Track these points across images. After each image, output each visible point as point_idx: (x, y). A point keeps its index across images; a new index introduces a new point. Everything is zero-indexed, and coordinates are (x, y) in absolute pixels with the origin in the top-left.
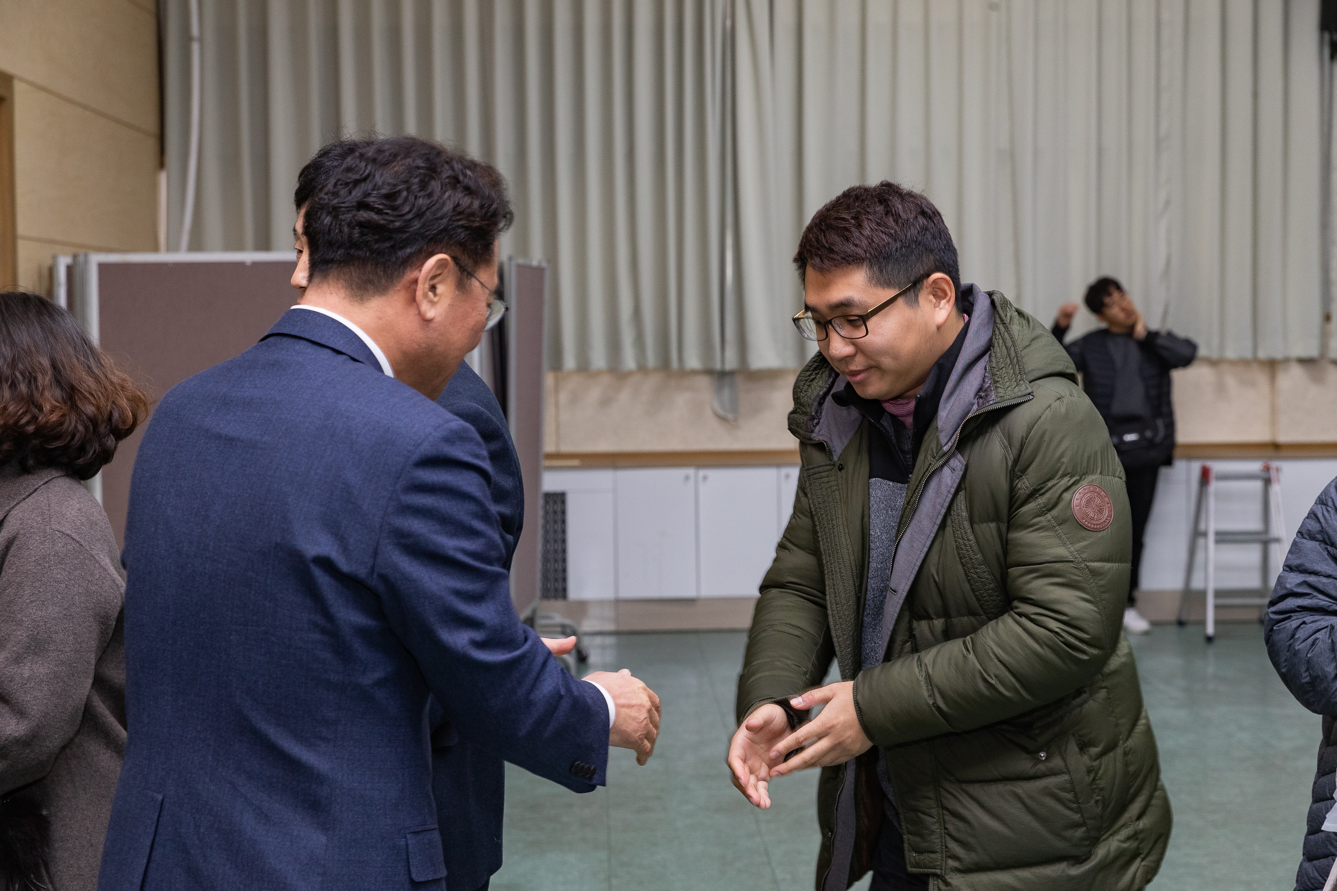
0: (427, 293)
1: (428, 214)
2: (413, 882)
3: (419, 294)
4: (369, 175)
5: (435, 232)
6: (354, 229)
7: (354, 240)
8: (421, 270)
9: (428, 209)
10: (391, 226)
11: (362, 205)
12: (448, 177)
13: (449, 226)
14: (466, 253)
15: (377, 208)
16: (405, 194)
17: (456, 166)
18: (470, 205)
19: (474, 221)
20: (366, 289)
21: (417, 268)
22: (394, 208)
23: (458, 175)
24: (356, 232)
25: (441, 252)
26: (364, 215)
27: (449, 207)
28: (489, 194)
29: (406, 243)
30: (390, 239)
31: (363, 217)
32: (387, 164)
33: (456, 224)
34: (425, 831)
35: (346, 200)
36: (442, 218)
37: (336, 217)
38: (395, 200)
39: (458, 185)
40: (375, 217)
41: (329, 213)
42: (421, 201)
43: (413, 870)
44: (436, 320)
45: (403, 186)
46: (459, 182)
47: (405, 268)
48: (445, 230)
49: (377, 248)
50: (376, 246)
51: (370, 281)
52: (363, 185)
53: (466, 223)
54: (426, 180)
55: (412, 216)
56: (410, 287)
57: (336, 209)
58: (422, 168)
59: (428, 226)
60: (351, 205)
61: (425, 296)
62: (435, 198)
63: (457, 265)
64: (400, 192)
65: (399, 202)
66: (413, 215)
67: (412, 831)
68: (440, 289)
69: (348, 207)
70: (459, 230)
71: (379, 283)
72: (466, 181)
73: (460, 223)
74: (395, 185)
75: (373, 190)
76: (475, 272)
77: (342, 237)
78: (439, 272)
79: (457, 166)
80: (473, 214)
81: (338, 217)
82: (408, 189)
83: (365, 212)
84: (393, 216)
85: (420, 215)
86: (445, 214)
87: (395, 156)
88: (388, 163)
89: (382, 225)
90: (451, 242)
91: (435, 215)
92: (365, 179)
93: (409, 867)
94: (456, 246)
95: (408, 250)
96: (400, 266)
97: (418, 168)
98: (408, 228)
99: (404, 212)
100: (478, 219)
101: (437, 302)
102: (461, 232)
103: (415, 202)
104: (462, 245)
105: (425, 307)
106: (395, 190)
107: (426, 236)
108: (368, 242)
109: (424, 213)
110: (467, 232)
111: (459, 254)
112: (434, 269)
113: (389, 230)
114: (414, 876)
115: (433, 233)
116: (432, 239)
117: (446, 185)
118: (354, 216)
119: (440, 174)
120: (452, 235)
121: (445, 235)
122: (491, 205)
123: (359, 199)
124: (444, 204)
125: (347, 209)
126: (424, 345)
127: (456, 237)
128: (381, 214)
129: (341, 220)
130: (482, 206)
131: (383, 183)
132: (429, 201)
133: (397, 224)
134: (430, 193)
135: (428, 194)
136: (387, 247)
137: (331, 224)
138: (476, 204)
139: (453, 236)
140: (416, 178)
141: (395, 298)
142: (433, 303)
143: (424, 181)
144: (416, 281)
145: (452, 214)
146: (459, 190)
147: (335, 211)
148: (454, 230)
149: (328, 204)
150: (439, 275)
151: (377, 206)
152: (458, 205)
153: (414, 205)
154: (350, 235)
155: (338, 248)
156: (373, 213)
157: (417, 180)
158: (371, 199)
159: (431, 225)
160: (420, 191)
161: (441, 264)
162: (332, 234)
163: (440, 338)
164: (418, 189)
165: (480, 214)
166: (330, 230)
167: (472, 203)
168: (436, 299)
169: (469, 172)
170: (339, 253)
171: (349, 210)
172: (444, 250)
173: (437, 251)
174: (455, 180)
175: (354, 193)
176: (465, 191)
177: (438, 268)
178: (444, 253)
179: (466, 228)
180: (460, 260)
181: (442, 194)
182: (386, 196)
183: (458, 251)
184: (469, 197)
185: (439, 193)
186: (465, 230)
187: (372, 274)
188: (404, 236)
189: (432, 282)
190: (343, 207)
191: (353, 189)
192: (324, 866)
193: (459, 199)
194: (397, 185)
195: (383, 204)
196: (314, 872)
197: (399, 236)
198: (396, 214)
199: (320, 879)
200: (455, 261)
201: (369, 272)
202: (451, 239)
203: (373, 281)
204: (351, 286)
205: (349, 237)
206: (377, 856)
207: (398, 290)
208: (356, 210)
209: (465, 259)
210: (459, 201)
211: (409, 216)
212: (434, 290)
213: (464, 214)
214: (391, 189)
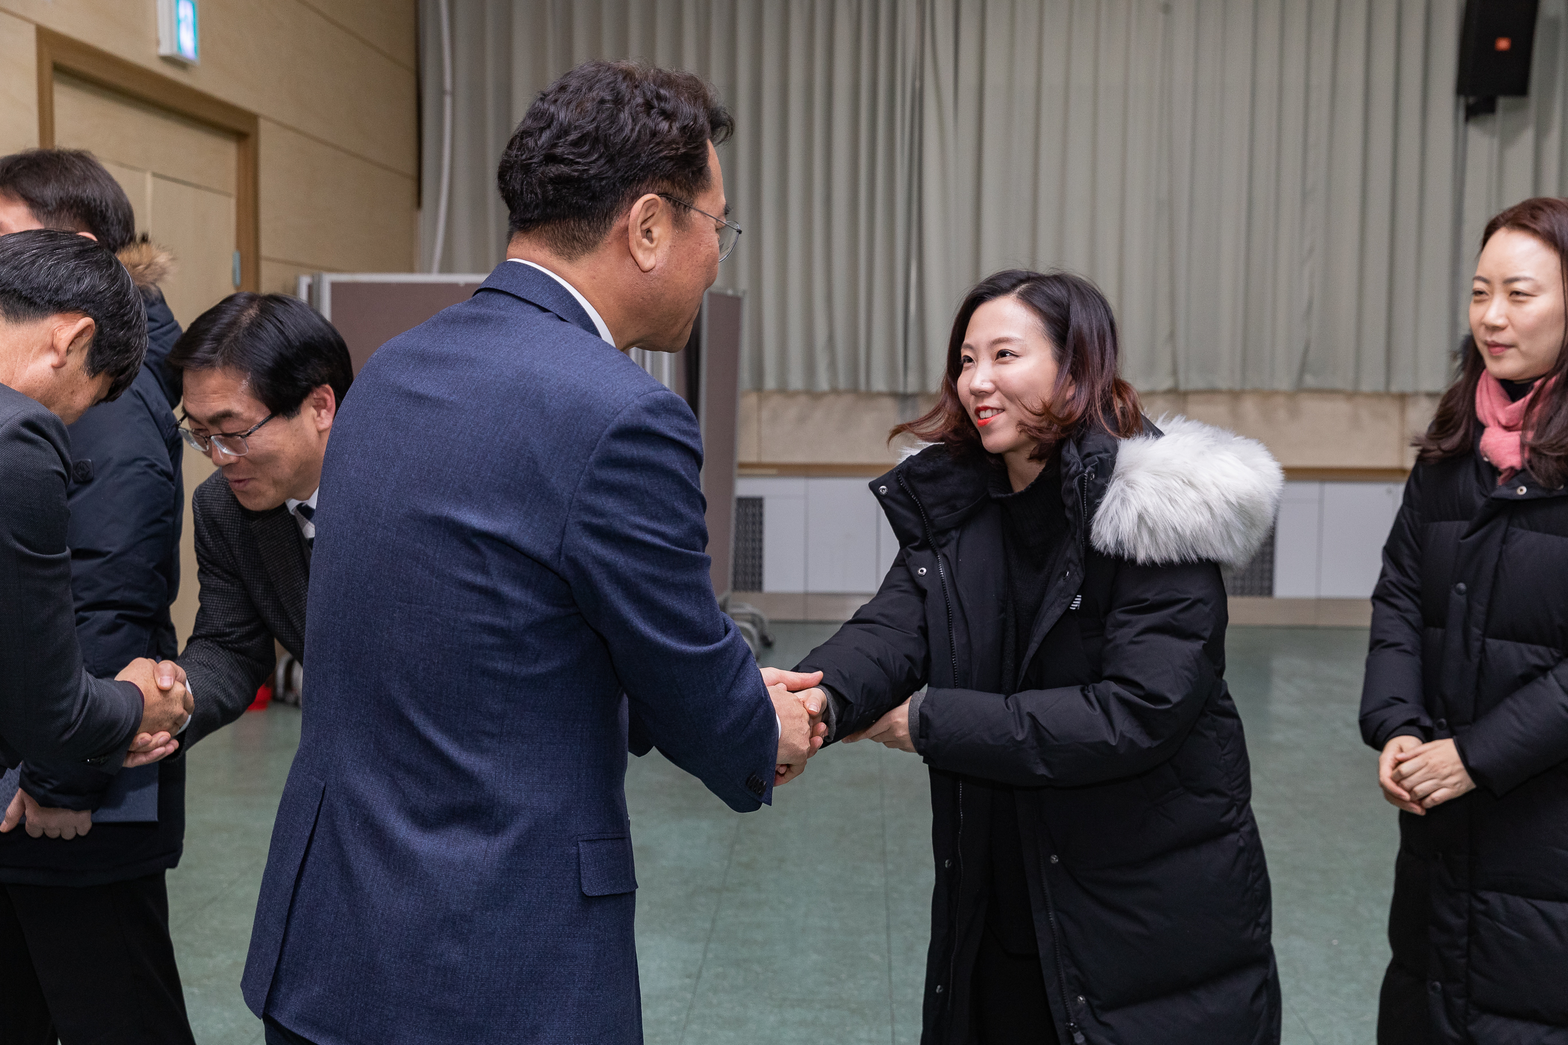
0: (641, 240)
2: (583, 895)
3: (633, 244)
4: (552, 118)
6: (547, 186)
7: (550, 198)
8: (629, 216)
10: (585, 176)
11: (551, 159)
12: (639, 104)
13: (649, 161)
14: (676, 185)
15: (567, 158)
16: (594, 134)
17: (647, 88)
18: (669, 131)
19: (679, 148)
20: (575, 248)
21: (627, 213)
22: (585, 155)
23: (651, 100)
24: (550, 187)
25: (648, 193)
26: (554, 170)
27: (645, 137)
30: (587, 190)
31: (551, 171)
33: (657, 156)
34: (604, 839)
35: (535, 153)
36: (639, 156)
37: (526, 175)
38: (585, 144)
39: (653, 111)
40: (564, 169)
41: (519, 172)
42: (612, 137)
43: (585, 883)
44: (657, 268)
45: (591, 126)
46: (653, 107)
47: (611, 219)
48: (647, 167)
49: (576, 203)
50: (574, 201)
51: (575, 239)
52: (548, 132)
53: (666, 153)
54: (615, 113)
55: (605, 159)
56: (622, 237)
57: (525, 166)
58: (608, 101)
59: (626, 166)
60: (538, 160)
61: (640, 245)
62: (627, 130)
63: (670, 201)
64: (588, 134)
65: (588, 145)
66: (607, 156)
67: (585, 838)
68: (656, 232)
69: (535, 163)
70: (664, 163)
71: (586, 239)
72: (662, 104)
73: (662, 154)
74: (581, 127)
75: (559, 137)
76: (693, 203)
77: (536, 196)
78: (649, 215)
79: (651, 89)
80: (673, 142)
81: (528, 176)
82: (597, 128)
83: (553, 166)
84: (584, 164)
85: (613, 156)
86: (641, 148)
87: (578, 91)
88: (571, 102)
89: (575, 176)
90: (657, 178)
91: (630, 153)
92: (549, 124)
93: (580, 879)
94: (662, 182)
95: (610, 198)
96: (606, 215)
97: (602, 101)
98: (604, 174)
99: (596, 156)
100: (682, 144)
101: (656, 247)
102: (667, 163)
103: (605, 142)
104: (670, 177)
105: (640, 256)
106: (580, 135)
107: (628, 177)
108: (565, 196)
110: (672, 163)
111: (669, 189)
112: (644, 211)
113: (584, 180)
114: (585, 890)
116: (634, 180)
117: (638, 114)
118: (542, 173)
119: (629, 103)
120: (657, 169)
121: (648, 172)
122: (695, 125)
123: (544, 152)
125: (536, 165)
126: (648, 297)
127: (661, 170)
128: (571, 165)
129: (531, 177)
130: (683, 129)
131: (569, 127)
132: (621, 138)
133: (591, 172)
134: (621, 128)
135: (618, 130)
137: (523, 183)
138: (677, 127)
139: (658, 171)
140: (604, 112)
142: (651, 250)
143: (612, 115)
144: (626, 229)
145: (651, 146)
146: (654, 117)
147: (525, 169)
148: (657, 163)
149: (516, 162)
150: (653, 215)
151: (566, 156)
152: (654, 134)
154: (545, 192)
155: (537, 206)
156: (562, 166)
157: (604, 115)
158: (559, 151)
160: (610, 127)
161: (649, 205)
162: (525, 195)
163: (666, 285)
165: (684, 139)
166: (522, 191)
167: (670, 127)
168: (653, 245)
169: (663, 92)
170: (536, 212)
171: (539, 165)
172: (650, 189)
173: (642, 192)
174: (648, 106)
175: (540, 143)
176: (661, 116)
177: (647, 210)
178: (651, 193)
179: (671, 158)
180: (671, 195)
181: (635, 125)
182: (575, 144)
183: (666, 185)
184: (667, 122)
185: (630, 127)
186: (669, 162)
187: (577, 231)
188: (603, 183)
189: (645, 227)
190: (532, 163)
191: (539, 140)
192: (481, 874)
193: (655, 127)
194: (583, 128)
195: (573, 153)
196: (469, 880)
197: (597, 184)
198: (588, 161)
199: (475, 888)
200: (668, 198)
201: (573, 230)
202: (655, 174)
203: (580, 238)
204: (556, 244)
205: (543, 197)
206: (542, 865)
207: (610, 243)
208: (545, 164)
209: (678, 193)
210: (655, 129)
211: (602, 161)
212: (649, 234)
213: (664, 143)
214: (579, 133)
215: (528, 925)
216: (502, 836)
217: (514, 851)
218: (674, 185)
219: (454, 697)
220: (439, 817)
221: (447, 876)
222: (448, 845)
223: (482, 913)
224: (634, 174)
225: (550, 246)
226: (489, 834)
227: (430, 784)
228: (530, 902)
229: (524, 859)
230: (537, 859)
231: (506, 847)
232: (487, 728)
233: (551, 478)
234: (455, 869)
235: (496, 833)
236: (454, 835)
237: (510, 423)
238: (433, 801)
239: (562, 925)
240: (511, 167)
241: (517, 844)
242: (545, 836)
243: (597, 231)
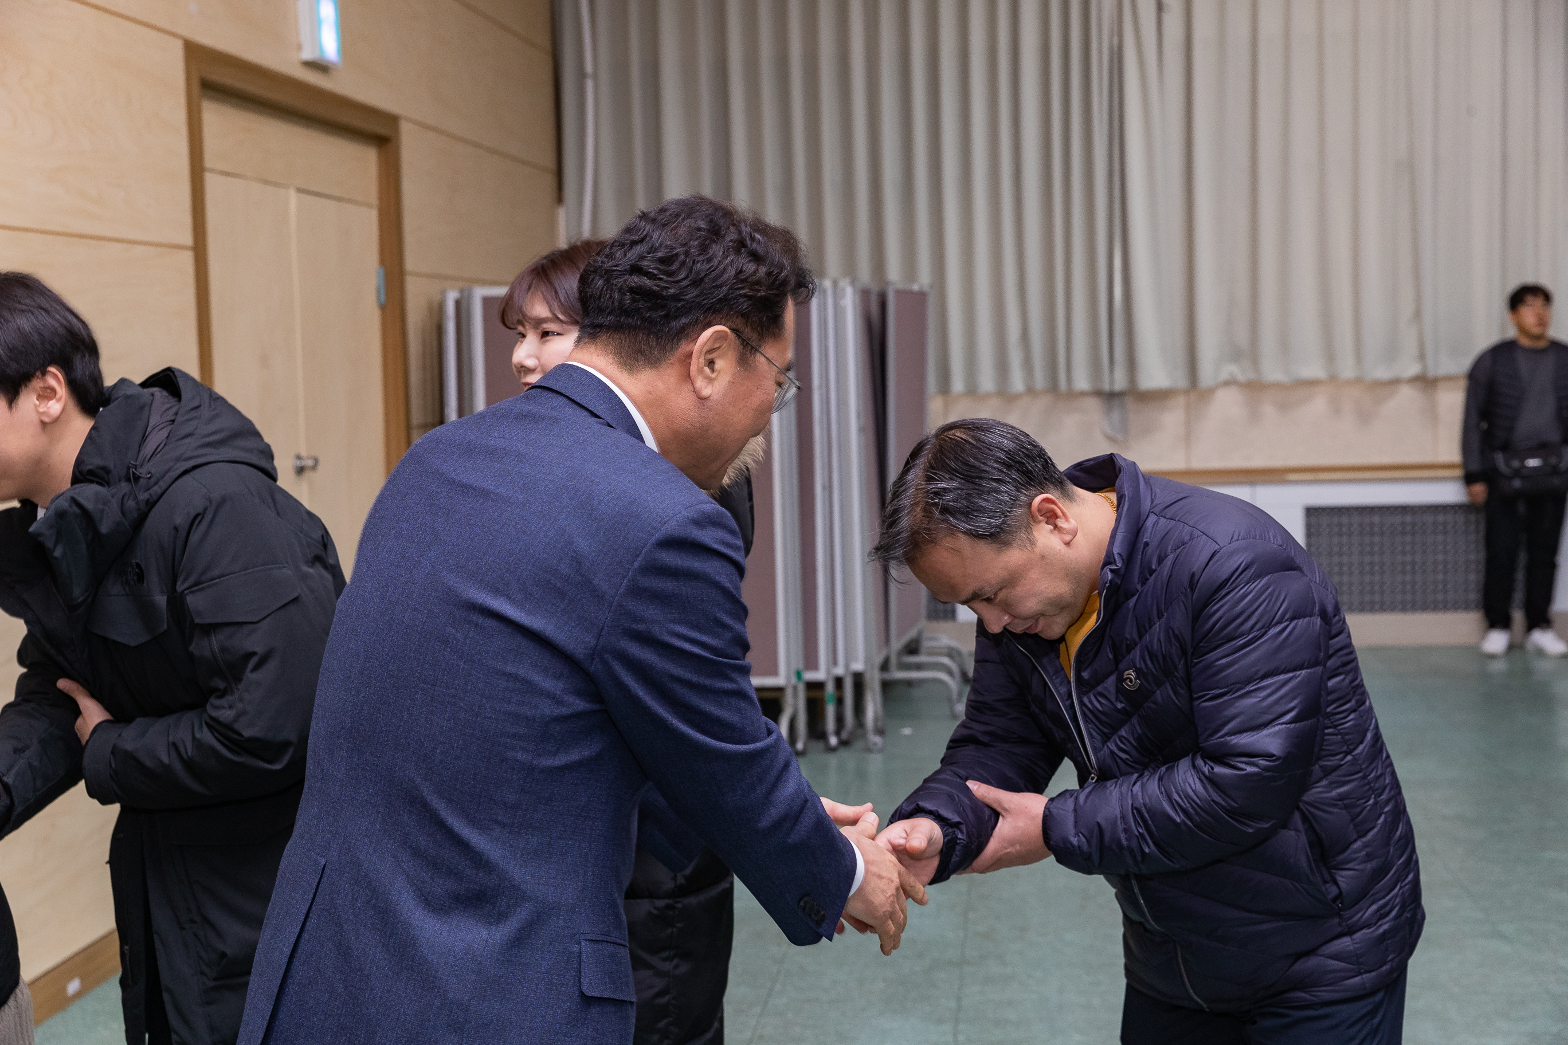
0: (703, 368)
1: (706, 280)
2: (582, 995)
3: (693, 369)
4: (646, 236)
5: (714, 300)
6: (625, 295)
7: (625, 307)
8: (696, 343)
9: (705, 276)
10: (665, 293)
11: (636, 269)
12: (731, 241)
13: (729, 295)
14: (749, 325)
15: (652, 272)
16: (682, 257)
17: (743, 228)
18: (755, 272)
19: (760, 291)
21: (693, 340)
22: (670, 274)
23: (745, 240)
24: (628, 296)
25: (720, 323)
26: (636, 280)
27: (731, 272)
28: (779, 260)
29: (679, 314)
30: (663, 307)
31: (635, 282)
32: (666, 225)
33: (738, 292)
34: (607, 942)
35: (620, 262)
36: (721, 286)
37: (607, 281)
38: (672, 264)
39: (743, 250)
40: (646, 281)
41: (601, 277)
42: (699, 265)
43: (585, 981)
44: (711, 398)
45: (681, 249)
46: (744, 246)
47: (679, 340)
48: (725, 300)
49: (649, 317)
50: (648, 315)
51: (640, 351)
52: (639, 247)
53: (747, 292)
54: (708, 243)
55: (689, 283)
56: (685, 361)
57: (608, 271)
58: (704, 229)
59: (706, 294)
60: (623, 269)
61: (701, 371)
62: (715, 262)
63: (739, 339)
64: (677, 255)
65: (674, 267)
66: (690, 280)
67: (588, 938)
68: (719, 364)
69: (621, 271)
70: (742, 300)
71: (650, 353)
72: (754, 246)
73: (742, 292)
74: (672, 249)
75: (649, 253)
76: (760, 347)
77: (613, 303)
78: (717, 345)
79: (746, 230)
80: (758, 283)
81: (610, 282)
82: (687, 253)
83: (637, 276)
84: (667, 281)
85: (697, 283)
86: (725, 282)
87: (678, 215)
88: (668, 224)
89: (655, 291)
90: (731, 313)
91: (713, 283)
92: (641, 241)
93: (580, 978)
94: (737, 317)
95: (684, 320)
96: (675, 336)
97: (699, 229)
98: (684, 296)
99: (681, 277)
100: (764, 288)
101: (714, 379)
102: (744, 302)
103: (692, 267)
104: (745, 316)
105: (700, 383)
106: (670, 255)
107: (703, 305)
108: (641, 308)
109: (702, 280)
110: (750, 302)
111: (741, 327)
112: (711, 341)
113: (663, 298)
114: (584, 989)
115: (710, 302)
116: (709, 309)
117: (729, 249)
118: (625, 281)
119: (723, 237)
120: (734, 304)
121: (725, 305)
122: (781, 274)
123: (633, 262)
124: (724, 269)
125: (620, 273)
126: (698, 425)
127: (737, 307)
128: (654, 280)
129: (613, 284)
130: (769, 274)
131: (661, 245)
132: (709, 266)
133: (672, 291)
134: (710, 257)
135: (707, 258)
136: (660, 316)
137: (603, 288)
138: (763, 270)
139: (735, 306)
140: (697, 239)
141: (668, 372)
142: (710, 380)
143: (704, 244)
144: (690, 355)
145: (733, 282)
146: (743, 256)
147: (608, 275)
148: (735, 299)
149: (601, 267)
150: (719, 348)
151: (651, 270)
152: (741, 271)
153: (691, 270)
154: (621, 301)
155: (609, 314)
156: (646, 278)
157: (696, 243)
158: (645, 263)
159: (709, 294)
160: (700, 255)
161: (719, 337)
162: (602, 300)
163: (717, 417)
164: (697, 253)
165: (766, 283)
166: (600, 295)
167: (757, 270)
168: (713, 376)
169: (758, 236)
170: (608, 319)
171: (622, 273)
172: (723, 321)
173: (715, 322)
174: (740, 245)
175: (629, 255)
176: (750, 256)
177: (715, 341)
178: (724, 325)
179: (750, 298)
180: (741, 332)
181: (724, 258)
182: (662, 261)
183: (739, 323)
184: (755, 263)
185: (719, 259)
186: (748, 300)
187: (644, 344)
188: (679, 305)
189: (709, 357)
190: (616, 270)
191: (628, 251)
192: (480, 963)
193: (743, 265)
194: (675, 248)
195: (658, 269)
196: (468, 969)
197: (673, 304)
198: (671, 279)
199: (473, 977)
200: (737, 334)
201: (640, 342)
202: (731, 309)
203: (644, 351)
204: (620, 353)
205: (620, 303)
206: (542, 960)
207: (672, 364)
208: (629, 275)
209: (748, 332)
210: (742, 268)
211: (684, 283)
212: (711, 365)
213: (747, 282)
214: (668, 252)
215: (524, 1020)
216: (504, 927)
217: (514, 942)
218: (747, 324)
219: (469, 783)
220: (442, 902)
221: (446, 963)
222: (449, 931)
223: (479, 1003)
224: (712, 303)
225: (615, 354)
226: (491, 924)
227: (436, 869)
228: (528, 996)
229: (524, 952)
230: (537, 954)
231: (506, 938)
232: (499, 818)
233: (593, 579)
234: (454, 957)
235: (497, 924)
236: (455, 922)
237: (555, 520)
238: (438, 886)
239: (560, 1023)
240: (595, 271)
241: (518, 936)
242: (546, 930)
243: (663, 349)
